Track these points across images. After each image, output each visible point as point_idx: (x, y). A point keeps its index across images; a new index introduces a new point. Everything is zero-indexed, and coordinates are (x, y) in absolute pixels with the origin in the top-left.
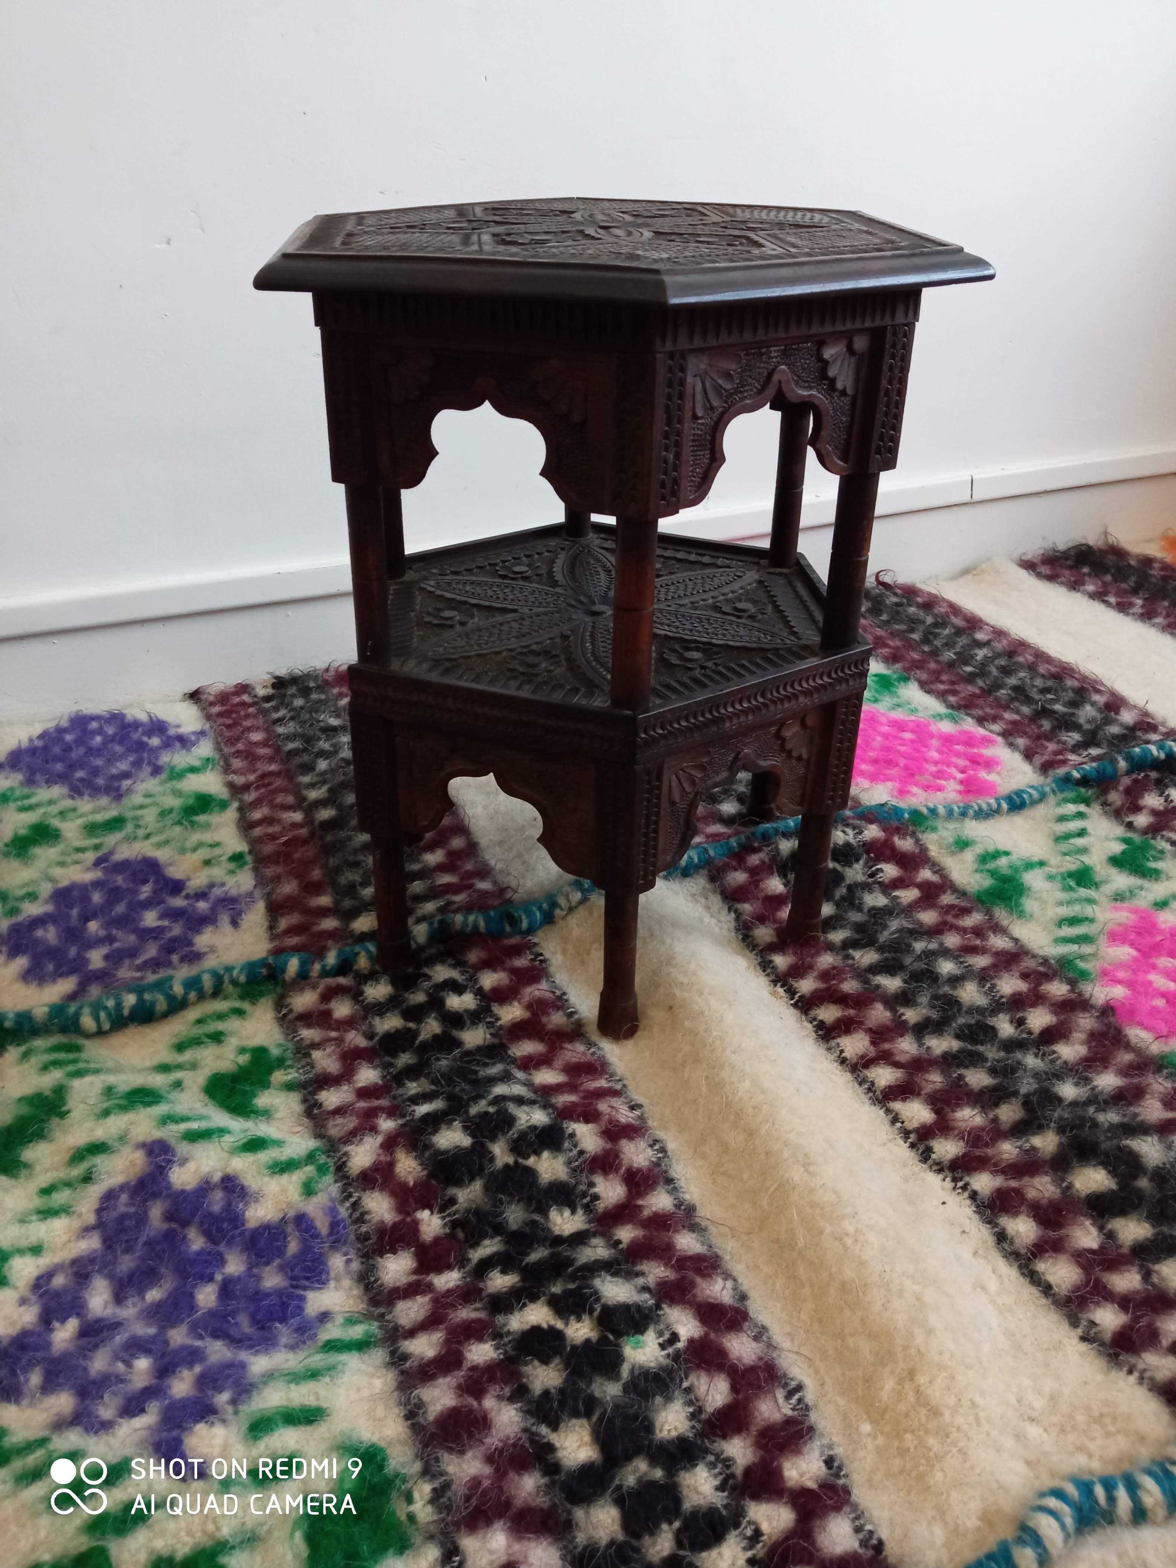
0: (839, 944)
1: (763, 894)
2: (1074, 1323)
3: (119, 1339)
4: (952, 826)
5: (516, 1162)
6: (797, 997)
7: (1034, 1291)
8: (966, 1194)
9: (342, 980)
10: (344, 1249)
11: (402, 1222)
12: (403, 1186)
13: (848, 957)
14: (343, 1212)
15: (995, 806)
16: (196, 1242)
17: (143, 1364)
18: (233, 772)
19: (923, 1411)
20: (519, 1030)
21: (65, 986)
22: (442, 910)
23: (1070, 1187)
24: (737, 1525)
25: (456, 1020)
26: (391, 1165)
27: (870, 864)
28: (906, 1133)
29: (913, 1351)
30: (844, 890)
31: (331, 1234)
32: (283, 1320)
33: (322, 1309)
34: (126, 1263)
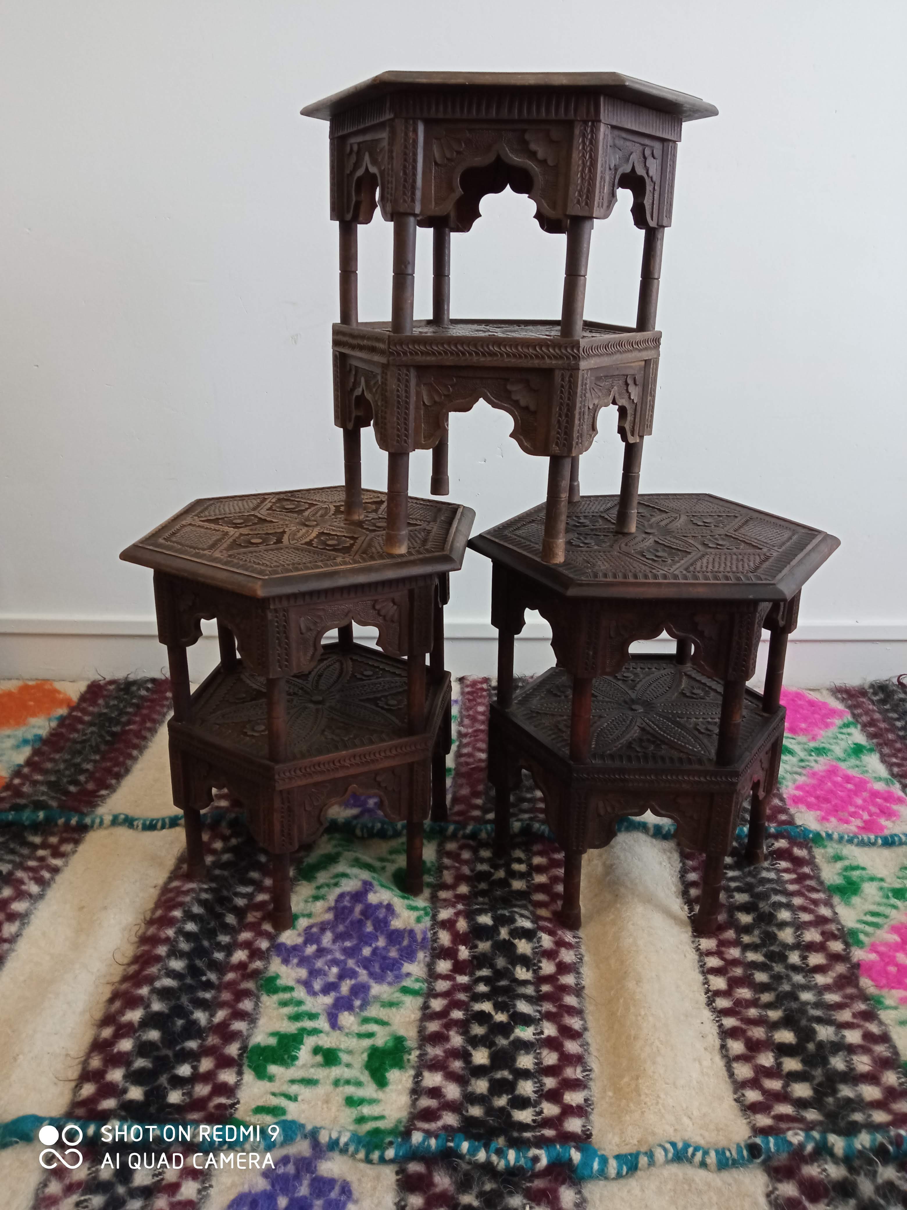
2: (735, 1092)
3: (329, 957)
4: (836, 846)
5: (509, 939)
6: (692, 913)
7: (726, 1074)
8: (717, 1024)
9: (471, 842)
10: (425, 951)
11: (452, 948)
12: (458, 932)
14: (429, 935)
15: (873, 840)
16: (369, 928)
17: (335, 970)
18: (463, 726)
19: (634, 1093)
20: (541, 888)
21: (354, 811)
22: (531, 819)
23: (772, 1036)
24: (535, 1107)
25: (513, 874)
26: (455, 922)
28: (707, 991)
29: (642, 1068)
31: (421, 942)
32: (391, 971)
33: (408, 971)
34: (341, 928)
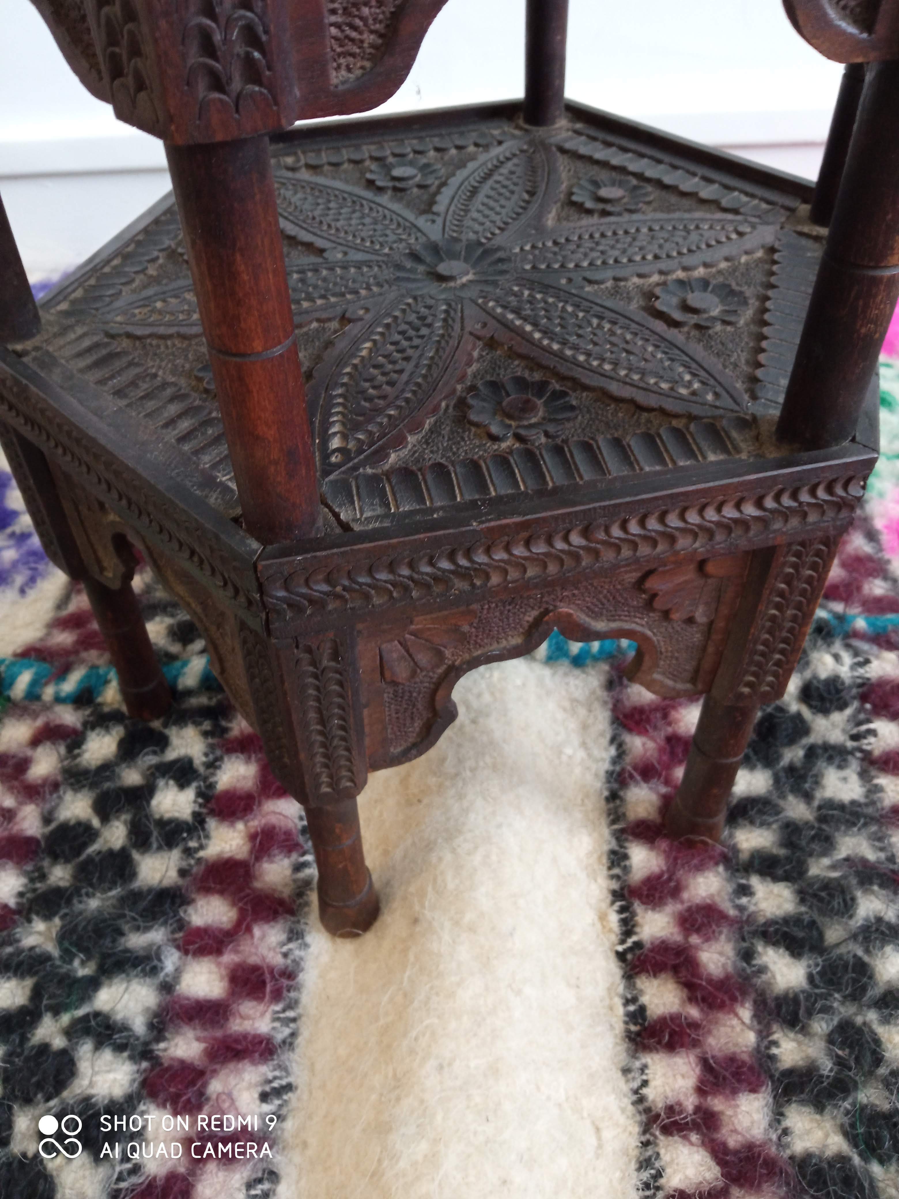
0: (744, 856)
1: (670, 730)
13: (745, 890)
27: (862, 716)
30: (801, 753)
